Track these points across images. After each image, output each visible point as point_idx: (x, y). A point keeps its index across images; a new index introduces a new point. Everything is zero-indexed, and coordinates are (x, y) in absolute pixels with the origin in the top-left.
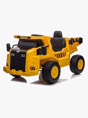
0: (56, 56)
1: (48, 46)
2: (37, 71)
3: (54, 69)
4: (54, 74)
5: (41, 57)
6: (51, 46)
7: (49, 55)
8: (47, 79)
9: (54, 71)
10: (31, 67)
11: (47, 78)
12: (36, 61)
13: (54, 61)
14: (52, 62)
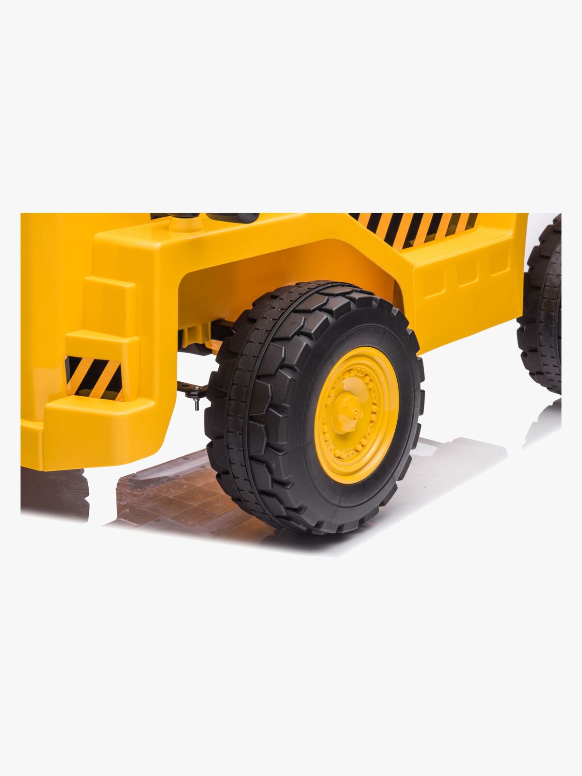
2: (150, 404)
3: (350, 382)
4: (344, 437)
5: (196, 245)
8: (262, 492)
9: (346, 399)
10: (73, 363)
11: (269, 486)
12: (128, 285)
13: (350, 293)
14: (325, 304)
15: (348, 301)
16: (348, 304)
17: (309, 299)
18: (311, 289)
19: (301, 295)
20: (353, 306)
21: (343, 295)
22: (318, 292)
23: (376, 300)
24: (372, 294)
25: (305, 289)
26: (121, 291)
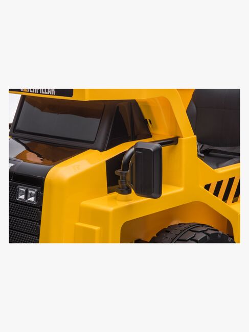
0: (216, 193)
1: (174, 141)
6: (189, 140)
7: (182, 189)
12: (97, 228)
13: (206, 231)
14: (194, 237)
15: (205, 235)
16: (206, 237)
17: (185, 234)
18: (186, 228)
19: (182, 231)
20: (208, 237)
21: (203, 232)
22: (189, 230)
23: (220, 234)
24: (218, 231)
25: (183, 228)
26: (94, 231)
